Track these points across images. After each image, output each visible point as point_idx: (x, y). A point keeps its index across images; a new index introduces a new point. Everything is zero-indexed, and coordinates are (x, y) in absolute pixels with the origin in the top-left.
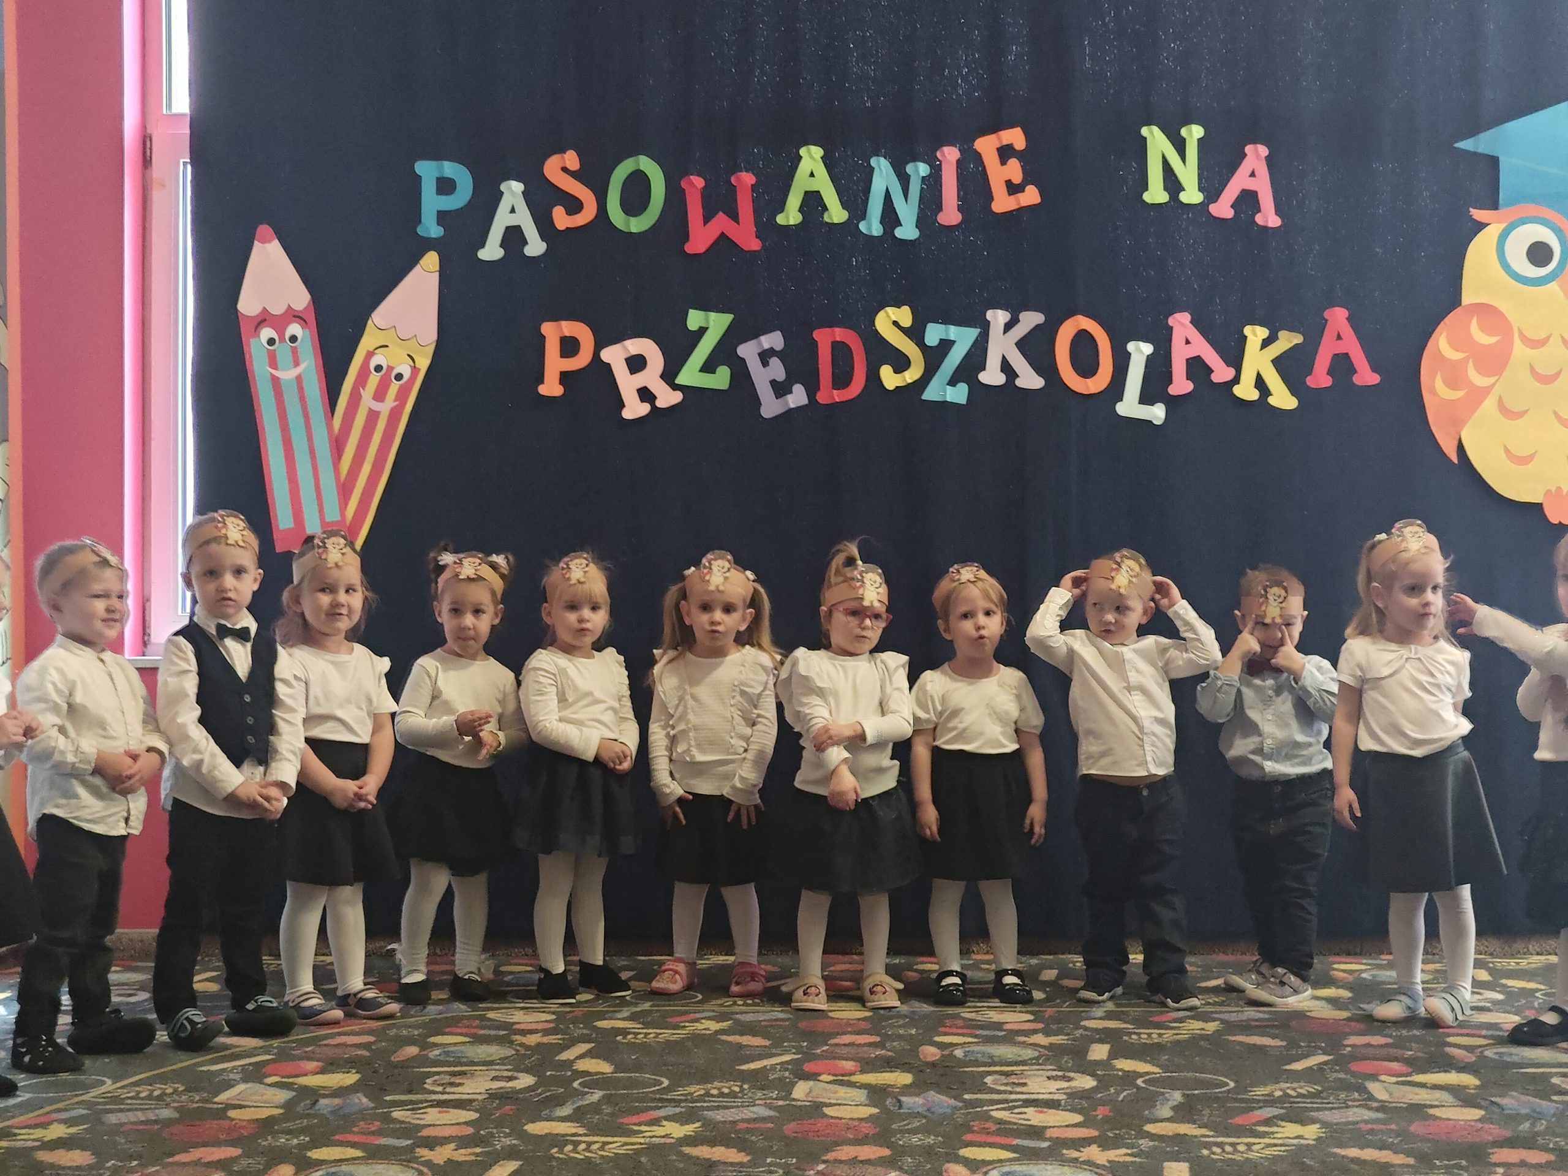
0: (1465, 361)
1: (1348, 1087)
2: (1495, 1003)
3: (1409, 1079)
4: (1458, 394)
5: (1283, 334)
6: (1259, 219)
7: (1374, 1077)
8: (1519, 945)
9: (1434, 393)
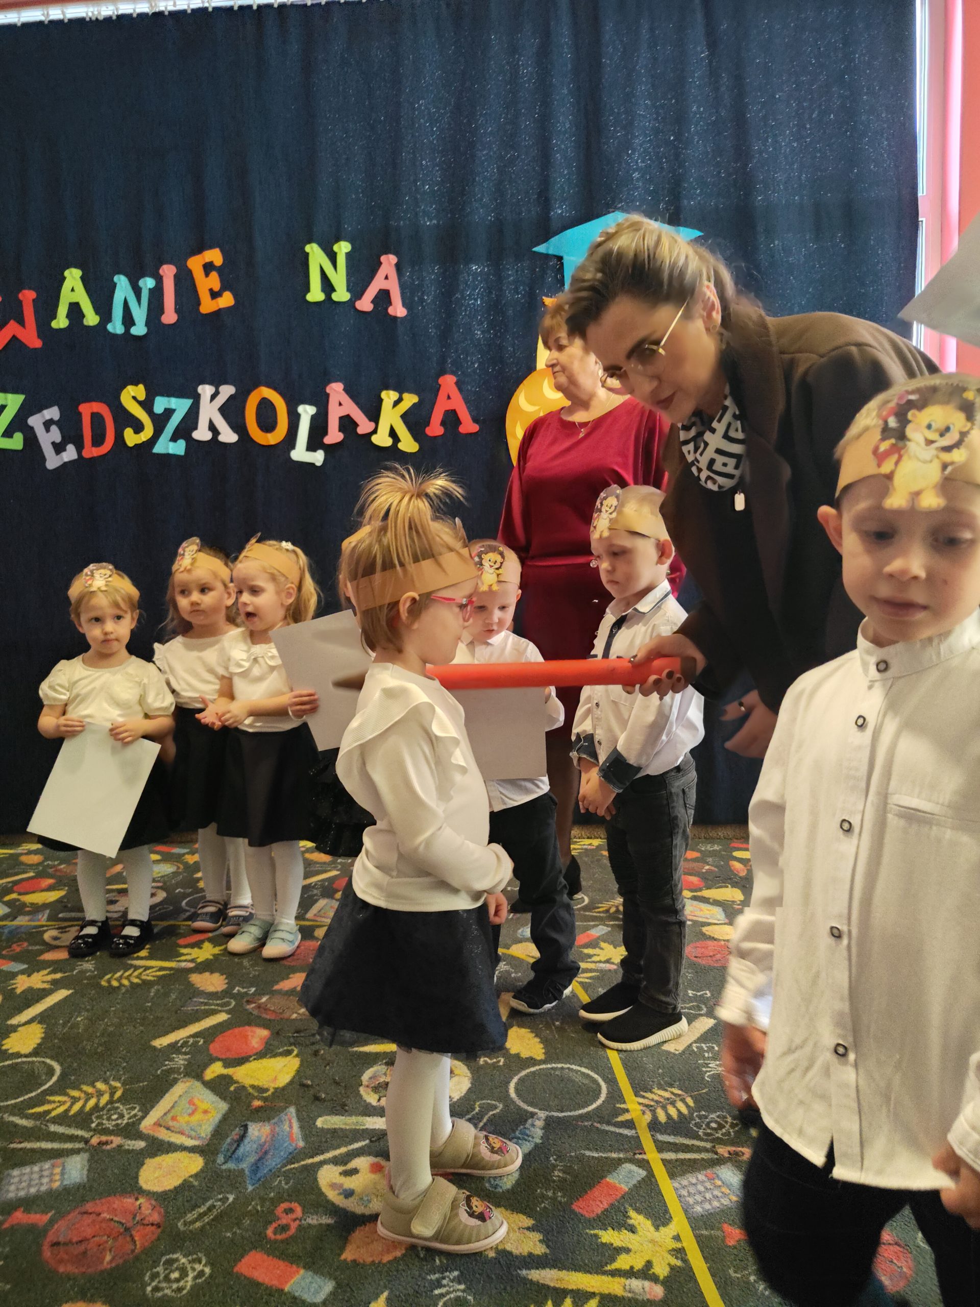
0: (538, 411)
5: (406, 396)
6: (390, 311)
9: (515, 437)
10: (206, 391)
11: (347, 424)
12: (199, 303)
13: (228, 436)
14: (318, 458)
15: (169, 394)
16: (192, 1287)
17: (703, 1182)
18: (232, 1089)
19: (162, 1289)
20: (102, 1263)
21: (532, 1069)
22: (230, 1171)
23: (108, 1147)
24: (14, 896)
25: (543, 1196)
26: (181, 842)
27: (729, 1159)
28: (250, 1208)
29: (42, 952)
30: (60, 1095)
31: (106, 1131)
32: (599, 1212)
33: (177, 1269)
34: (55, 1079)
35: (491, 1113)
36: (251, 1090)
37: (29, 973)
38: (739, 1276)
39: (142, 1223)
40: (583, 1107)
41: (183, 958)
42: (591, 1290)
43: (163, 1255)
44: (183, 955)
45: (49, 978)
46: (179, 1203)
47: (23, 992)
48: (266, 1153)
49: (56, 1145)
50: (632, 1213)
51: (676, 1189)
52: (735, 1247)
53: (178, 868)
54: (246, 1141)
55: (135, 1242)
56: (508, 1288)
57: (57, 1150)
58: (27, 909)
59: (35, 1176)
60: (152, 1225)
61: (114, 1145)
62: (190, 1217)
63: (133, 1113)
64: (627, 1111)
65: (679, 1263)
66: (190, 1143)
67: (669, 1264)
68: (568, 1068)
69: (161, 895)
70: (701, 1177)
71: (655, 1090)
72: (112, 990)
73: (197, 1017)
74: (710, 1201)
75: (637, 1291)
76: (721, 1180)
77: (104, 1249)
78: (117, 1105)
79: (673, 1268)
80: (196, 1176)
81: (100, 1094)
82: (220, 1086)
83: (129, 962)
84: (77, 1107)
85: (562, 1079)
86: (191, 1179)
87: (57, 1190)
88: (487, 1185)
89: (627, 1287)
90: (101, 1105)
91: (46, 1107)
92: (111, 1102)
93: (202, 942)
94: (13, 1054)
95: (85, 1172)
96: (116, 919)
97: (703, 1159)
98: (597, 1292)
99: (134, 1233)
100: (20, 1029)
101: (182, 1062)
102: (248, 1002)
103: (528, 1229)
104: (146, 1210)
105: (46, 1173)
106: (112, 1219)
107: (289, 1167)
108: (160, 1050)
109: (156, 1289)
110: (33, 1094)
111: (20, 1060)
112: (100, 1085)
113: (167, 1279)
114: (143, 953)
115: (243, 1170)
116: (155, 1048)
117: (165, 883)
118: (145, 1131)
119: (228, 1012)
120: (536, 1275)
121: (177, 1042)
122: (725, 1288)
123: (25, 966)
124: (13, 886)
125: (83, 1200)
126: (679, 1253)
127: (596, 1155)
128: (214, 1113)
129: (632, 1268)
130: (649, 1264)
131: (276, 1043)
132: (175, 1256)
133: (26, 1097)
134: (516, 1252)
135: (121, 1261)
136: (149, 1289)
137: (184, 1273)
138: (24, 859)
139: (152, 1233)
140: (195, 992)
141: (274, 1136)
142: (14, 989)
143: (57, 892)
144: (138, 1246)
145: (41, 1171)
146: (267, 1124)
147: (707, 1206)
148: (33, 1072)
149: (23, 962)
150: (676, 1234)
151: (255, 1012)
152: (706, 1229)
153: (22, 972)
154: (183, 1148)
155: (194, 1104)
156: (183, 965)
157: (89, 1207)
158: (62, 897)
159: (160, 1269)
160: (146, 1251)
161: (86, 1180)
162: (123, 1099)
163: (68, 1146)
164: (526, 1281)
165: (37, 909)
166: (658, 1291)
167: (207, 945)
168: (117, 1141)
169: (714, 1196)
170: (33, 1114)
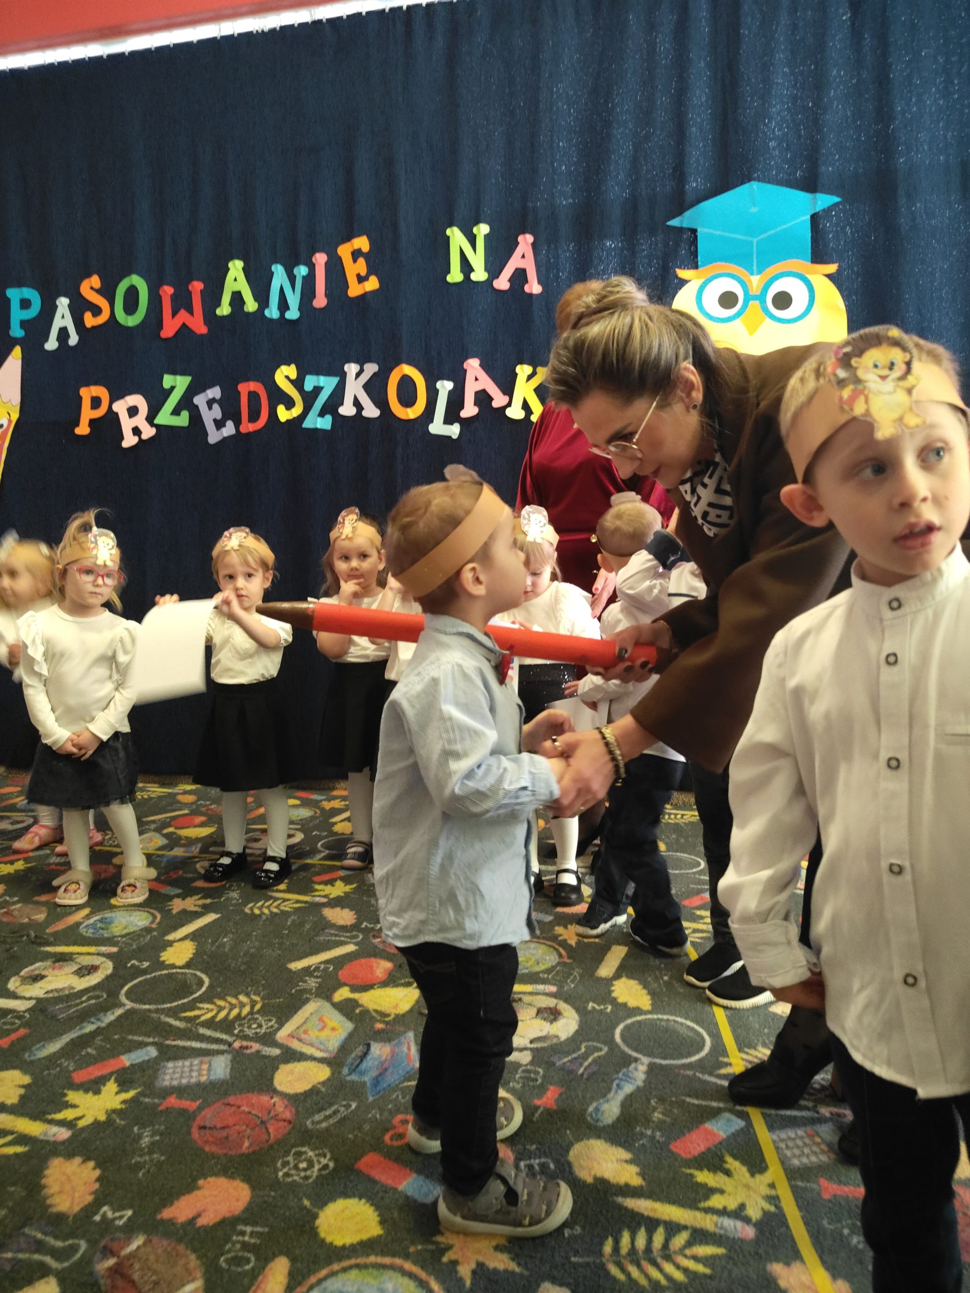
6: (527, 289)
10: (351, 369)
11: (483, 398)
12: (347, 287)
13: (371, 411)
14: (454, 431)
15: (318, 373)
16: (317, 1177)
17: (802, 1138)
18: (357, 1011)
19: (292, 1175)
20: (241, 1147)
21: (639, 1018)
22: (353, 1082)
23: (248, 1051)
24: (171, 829)
25: (642, 1134)
26: (319, 789)
27: (831, 1119)
28: (370, 1115)
29: (194, 880)
30: (208, 1003)
31: (246, 1038)
32: (696, 1153)
33: (304, 1160)
34: (204, 989)
35: (596, 1055)
36: (374, 1014)
37: (183, 896)
38: (831, 1227)
39: (276, 1118)
40: (686, 1057)
41: (317, 893)
42: (683, 1222)
43: (293, 1146)
44: (317, 890)
45: (201, 902)
46: (308, 1105)
47: (178, 913)
48: (386, 1070)
49: (204, 1046)
50: (729, 1159)
51: (774, 1142)
52: (830, 1201)
53: (316, 813)
54: (369, 1057)
55: (269, 1134)
56: (604, 1211)
57: (205, 1050)
58: (183, 842)
59: (186, 1069)
60: (285, 1121)
61: (253, 1050)
62: (317, 1117)
63: (270, 1024)
64: (730, 1064)
65: (772, 1209)
66: (319, 1054)
67: (763, 1209)
68: (674, 1021)
69: (299, 837)
70: (800, 1132)
71: (760, 1048)
72: (254, 917)
73: (329, 946)
74: (808, 1156)
75: (729, 1229)
76: (821, 1137)
77: (243, 1136)
78: (256, 1016)
79: (765, 1213)
80: (323, 1083)
81: (242, 1005)
82: (347, 1009)
83: (270, 894)
84: (222, 1015)
85: (666, 1030)
86: (319, 1086)
87: (203, 1083)
88: (589, 1118)
89: (719, 1225)
90: (243, 1015)
91: (196, 1013)
92: (251, 1012)
93: (335, 880)
94: (169, 965)
95: (228, 1070)
96: (259, 855)
97: (803, 1117)
98: (689, 1224)
99: (269, 1126)
100: (175, 944)
101: (314, 984)
102: (374, 937)
103: (626, 1161)
104: (280, 1108)
105: (195, 1068)
106: (250, 1113)
107: (406, 1084)
108: (295, 972)
109: (287, 1175)
110: (185, 1001)
111: (174, 971)
112: (243, 998)
113: (296, 1167)
114: (282, 887)
115: (365, 1083)
116: (290, 971)
117: (303, 825)
118: (280, 1041)
119: (356, 944)
120: (631, 1203)
121: (310, 967)
122: (817, 1237)
123: (180, 891)
124: (170, 822)
125: (226, 1094)
126: (774, 1200)
127: (696, 1102)
128: (340, 1031)
129: (725, 1208)
130: (742, 1207)
131: (398, 975)
132: (303, 1149)
133: (180, 1002)
134: (613, 1180)
135: (257, 1148)
136: (280, 1174)
137: (311, 1164)
138: (180, 798)
139: (285, 1128)
140: (327, 925)
141: (393, 1056)
142: (171, 910)
143: (208, 828)
144: (272, 1137)
145: (191, 1065)
146: (387, 1044)
147: (805, 1160)
148: (186, 982)
149: (178, 887)
150: (771, 1181)
151: (381, 946)
152: (802, 1181)
153: (178, 896)
154: (312, 1058)
155: (323, 1022)
156: (317, 899)
157: (231, 1099)
158: (212, 833)
159: (290, 1158)
160: (278, 1142)
161: (228, 1077)
162: (262, 1011)
163: (214, 1047)
164: (621, 1207)
165: (190, 842)
166: (749, 1232)
167: (339, 883)
168: (256, 1046)
169: (812, 1152)
170: (185, 1017)
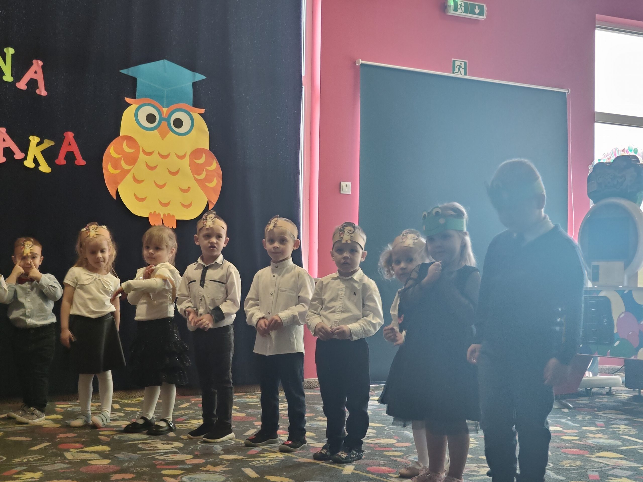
0: (121, 158)
1: (56, 455)
2: (120, 417)
3: (82, 450)
4: (118, 172)
5: (46, 141)
6: (37, 91)
7: (68, 450)
8: (133, 394)
9: (108, 170)
11: (8, 152)
